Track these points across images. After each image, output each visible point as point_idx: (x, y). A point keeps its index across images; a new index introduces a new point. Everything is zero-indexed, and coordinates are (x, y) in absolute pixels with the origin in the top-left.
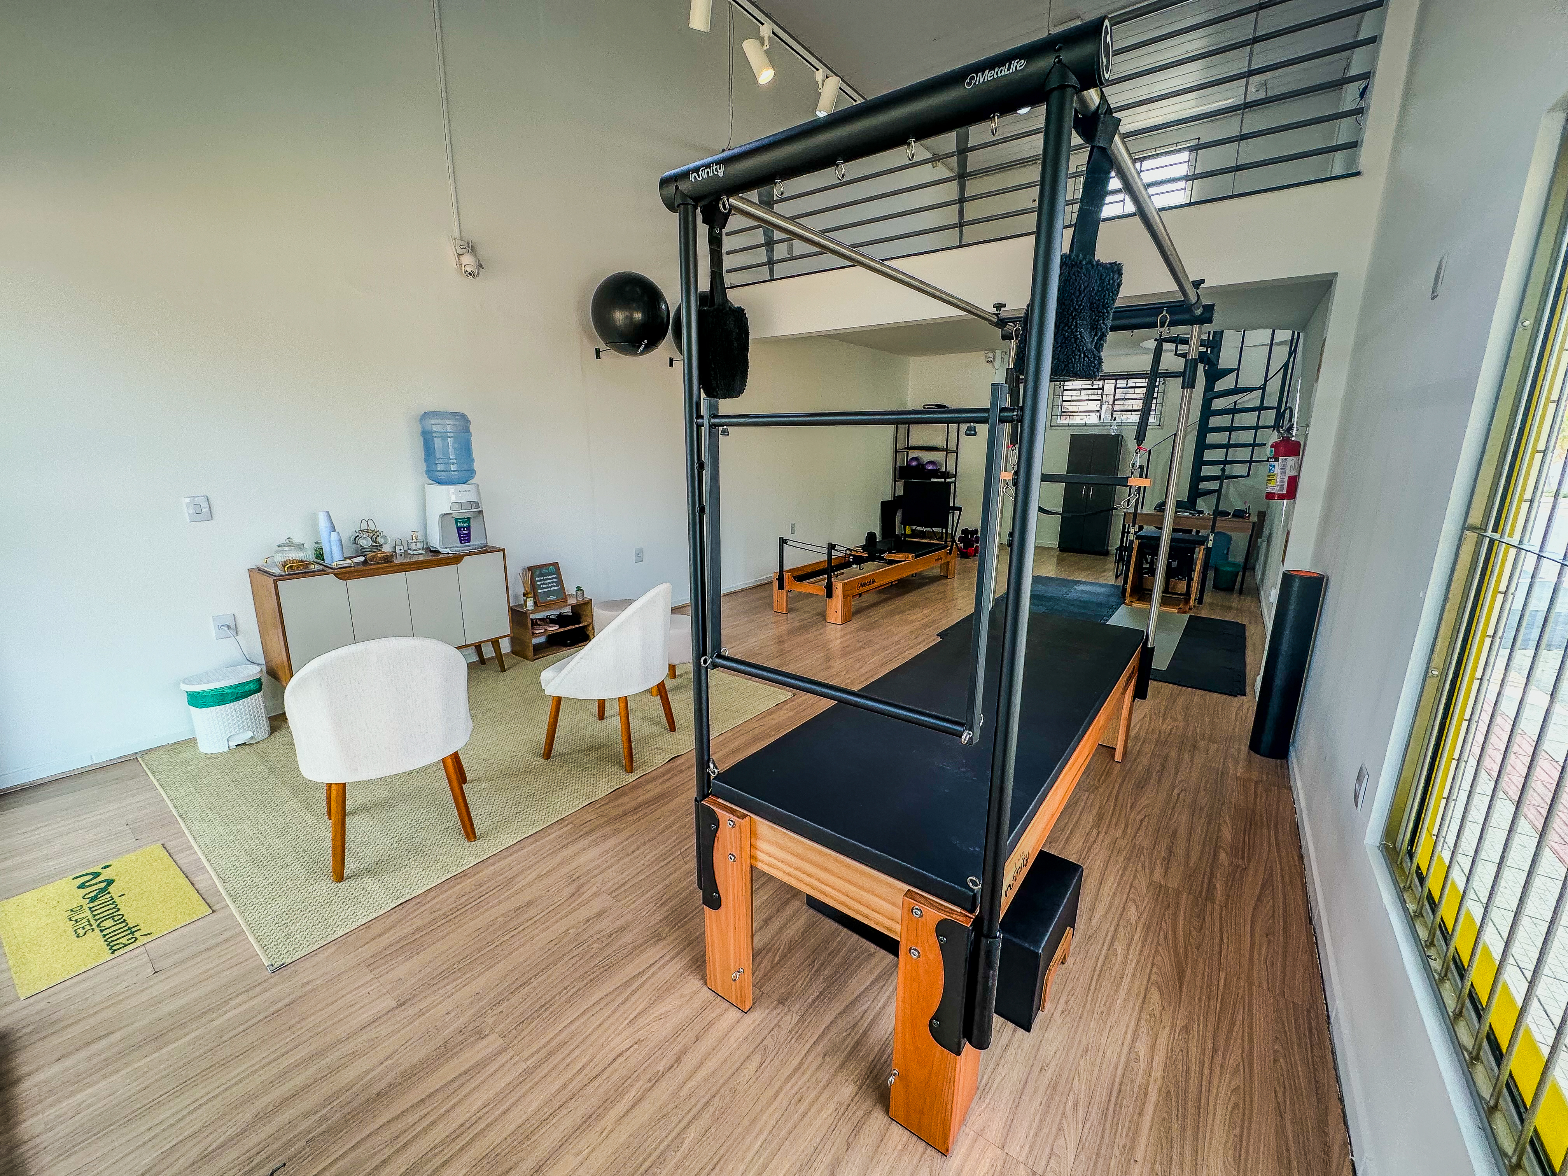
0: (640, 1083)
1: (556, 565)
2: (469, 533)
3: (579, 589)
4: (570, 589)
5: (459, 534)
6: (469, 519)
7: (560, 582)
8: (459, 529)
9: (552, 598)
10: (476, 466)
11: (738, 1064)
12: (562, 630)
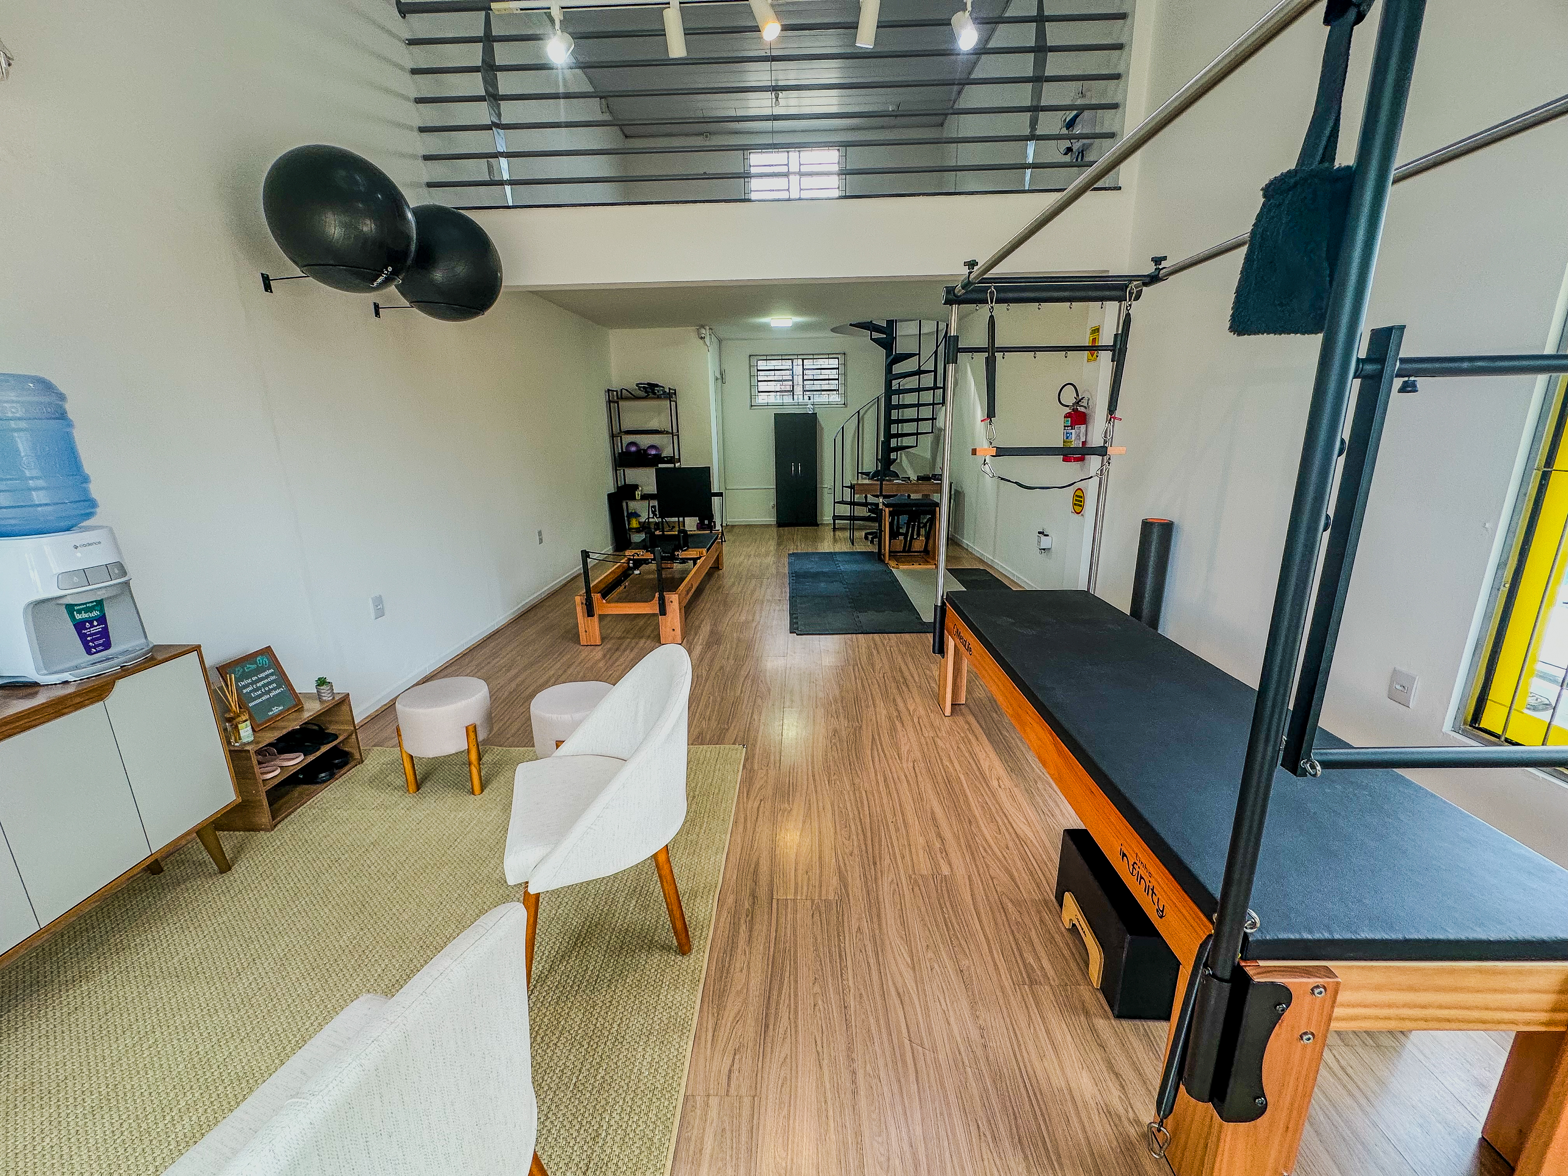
1: (268, 651)
2: (106, 629)
3: (321, 682)
4: (303, 684)
5: (83, 637)
6: (100, 603)
7: (282, 678)
8: (80, 626)
9: (276, 710)
10: (95, 490)
12: (311, 758)
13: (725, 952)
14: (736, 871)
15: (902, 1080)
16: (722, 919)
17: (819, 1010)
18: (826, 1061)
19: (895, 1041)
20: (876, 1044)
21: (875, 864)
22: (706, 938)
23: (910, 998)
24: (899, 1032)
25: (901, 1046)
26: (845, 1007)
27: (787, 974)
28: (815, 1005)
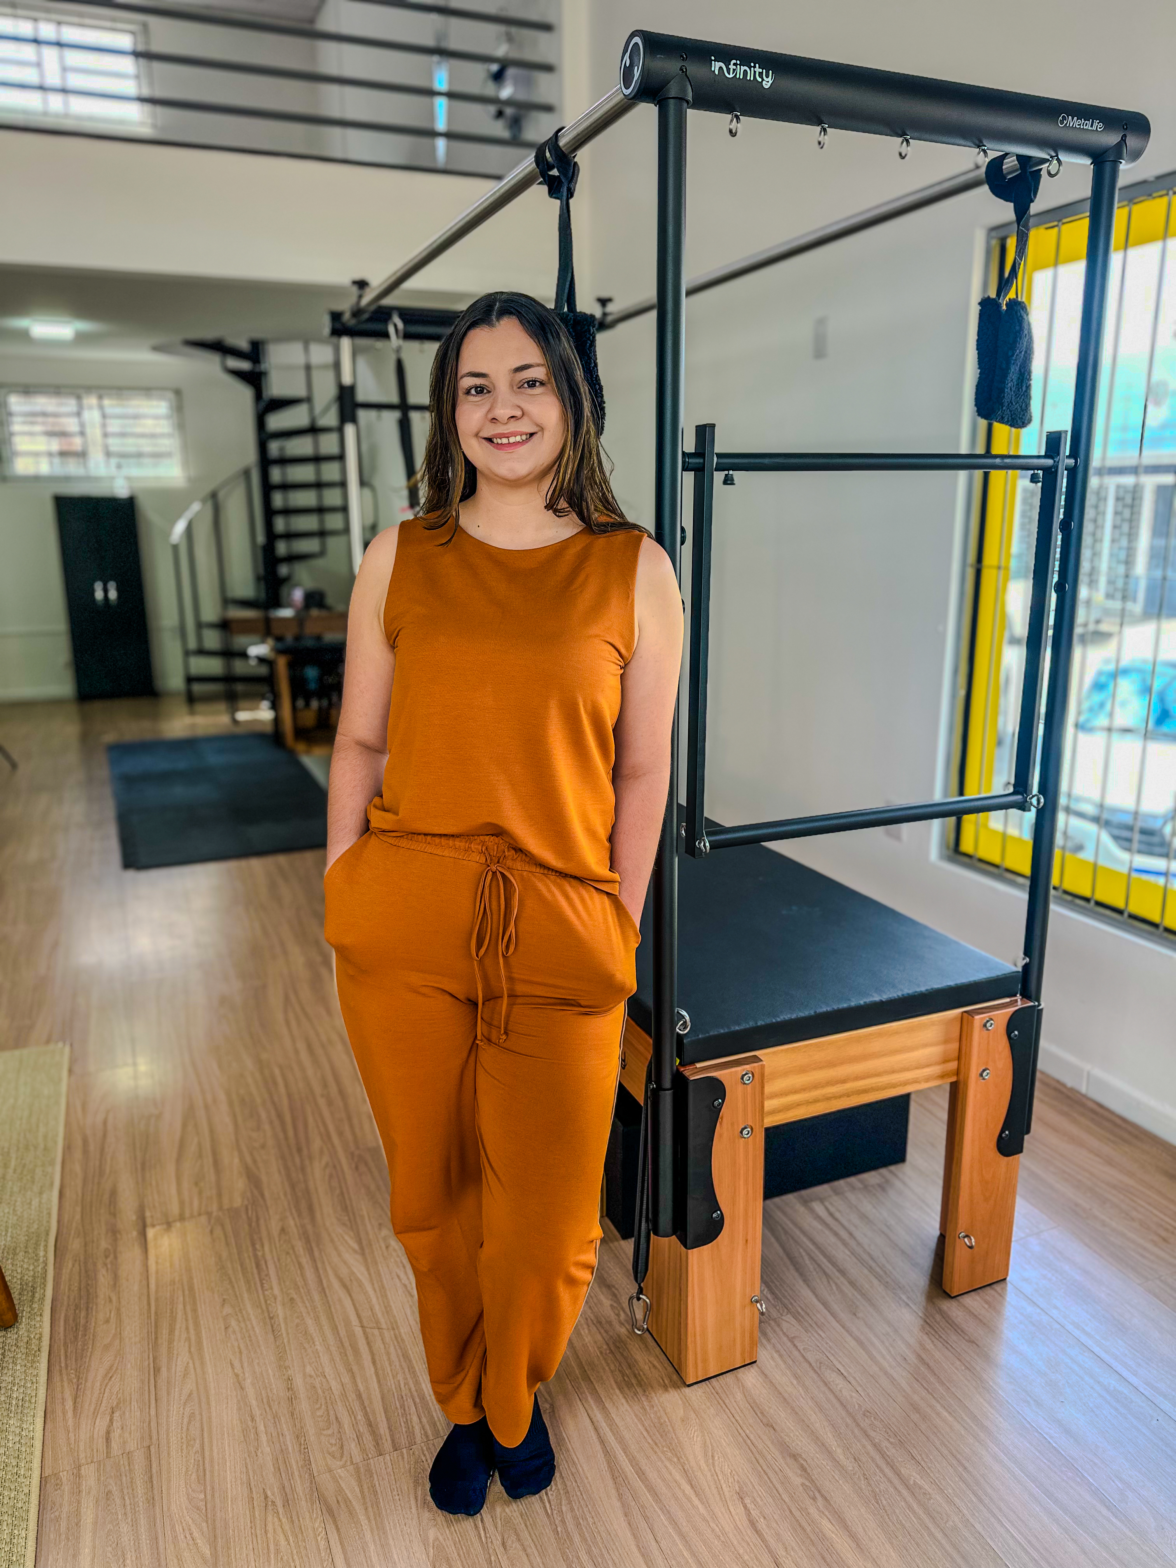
0: (812, 1510)
11: (831, 1397)
13: (77, 1307)
14: (79, 1209)
15: (355, 1368)
16: (66, 1272)
17: (234, 1332)
18: (249, 1381)
19: (343, 1333)
20: (317, 1343)
21: (299, 1150)
22: (42, 1299)
23: (361, 1285)
24: (347, 1323)
25: (351, 1335)
26: (271, 1318)
27: (180, 1307)
28: (226, 1328)
